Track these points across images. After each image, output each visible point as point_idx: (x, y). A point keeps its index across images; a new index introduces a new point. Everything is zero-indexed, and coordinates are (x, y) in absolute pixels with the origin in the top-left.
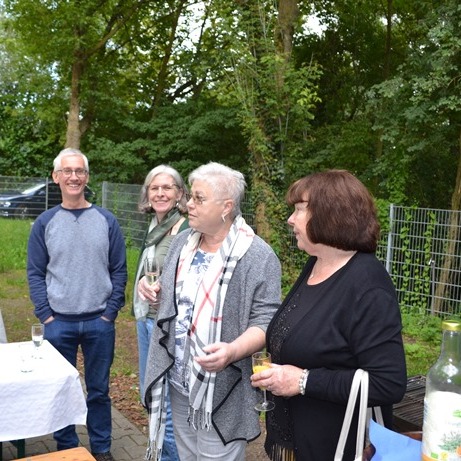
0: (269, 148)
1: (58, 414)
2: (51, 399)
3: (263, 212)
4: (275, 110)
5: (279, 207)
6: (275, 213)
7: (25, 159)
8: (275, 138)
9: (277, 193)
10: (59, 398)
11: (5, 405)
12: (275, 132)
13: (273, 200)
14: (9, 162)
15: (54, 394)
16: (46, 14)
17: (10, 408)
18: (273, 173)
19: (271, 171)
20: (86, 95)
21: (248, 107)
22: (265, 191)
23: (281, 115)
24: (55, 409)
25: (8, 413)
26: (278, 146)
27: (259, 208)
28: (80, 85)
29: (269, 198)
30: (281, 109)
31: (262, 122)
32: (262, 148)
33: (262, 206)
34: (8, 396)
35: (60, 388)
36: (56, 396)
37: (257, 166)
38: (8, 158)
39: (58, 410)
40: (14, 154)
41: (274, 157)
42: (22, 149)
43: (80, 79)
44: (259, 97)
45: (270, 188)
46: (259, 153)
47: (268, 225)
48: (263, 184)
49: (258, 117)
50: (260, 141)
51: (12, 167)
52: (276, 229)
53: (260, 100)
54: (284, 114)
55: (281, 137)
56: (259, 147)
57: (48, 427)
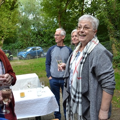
0: (114, 28)
1: (50, 108)
2: (47, 104)
3: (114, 47)
4: (114, 16)
5: (119, 44)
6: (118, 46)
7: (51, 43)
8: (115, 24)
9: (118, 40)
10: (49, 104)
11: (33, 106)
12: (115, 22)
13: (117, 42)
14: (47, 44)
15: (47, 102)
16: (50, 4)
17: (35, 107)
18: (116, 34)
19: (115, 34)
20: (62, 23)
21: (106, 16)
22: (114, 40)
23: (116, 17)
24: (48, 107)
25: (34, 108)
26: (116, 26)
27: (113, 45)
28: (60, 21)
29: (115, 42)
30: (116, 15)
31: (111, 20)
32: (111, 27)
33: (114, 45)
34: (34, 103)
35: (49, 100)
36: (48, 103)
37: (110, 33)
38: (47, 43)
39: (49, 107)
40: (48, 42)
41: (116, 30)
42: (50, 40)
43: (60, 19)
44: (109, 13)
45: (115, 39)
46: (111, 29)
47: (116, 50)
48: (113, 38)
49: (109, 19)
50: (110, 26)
51: (48, 45)
52: (118, 51)
53: (109, 14)
54: (117, 17)
55: (117, 24)
56: (110, 28)
57: (46, 112)
